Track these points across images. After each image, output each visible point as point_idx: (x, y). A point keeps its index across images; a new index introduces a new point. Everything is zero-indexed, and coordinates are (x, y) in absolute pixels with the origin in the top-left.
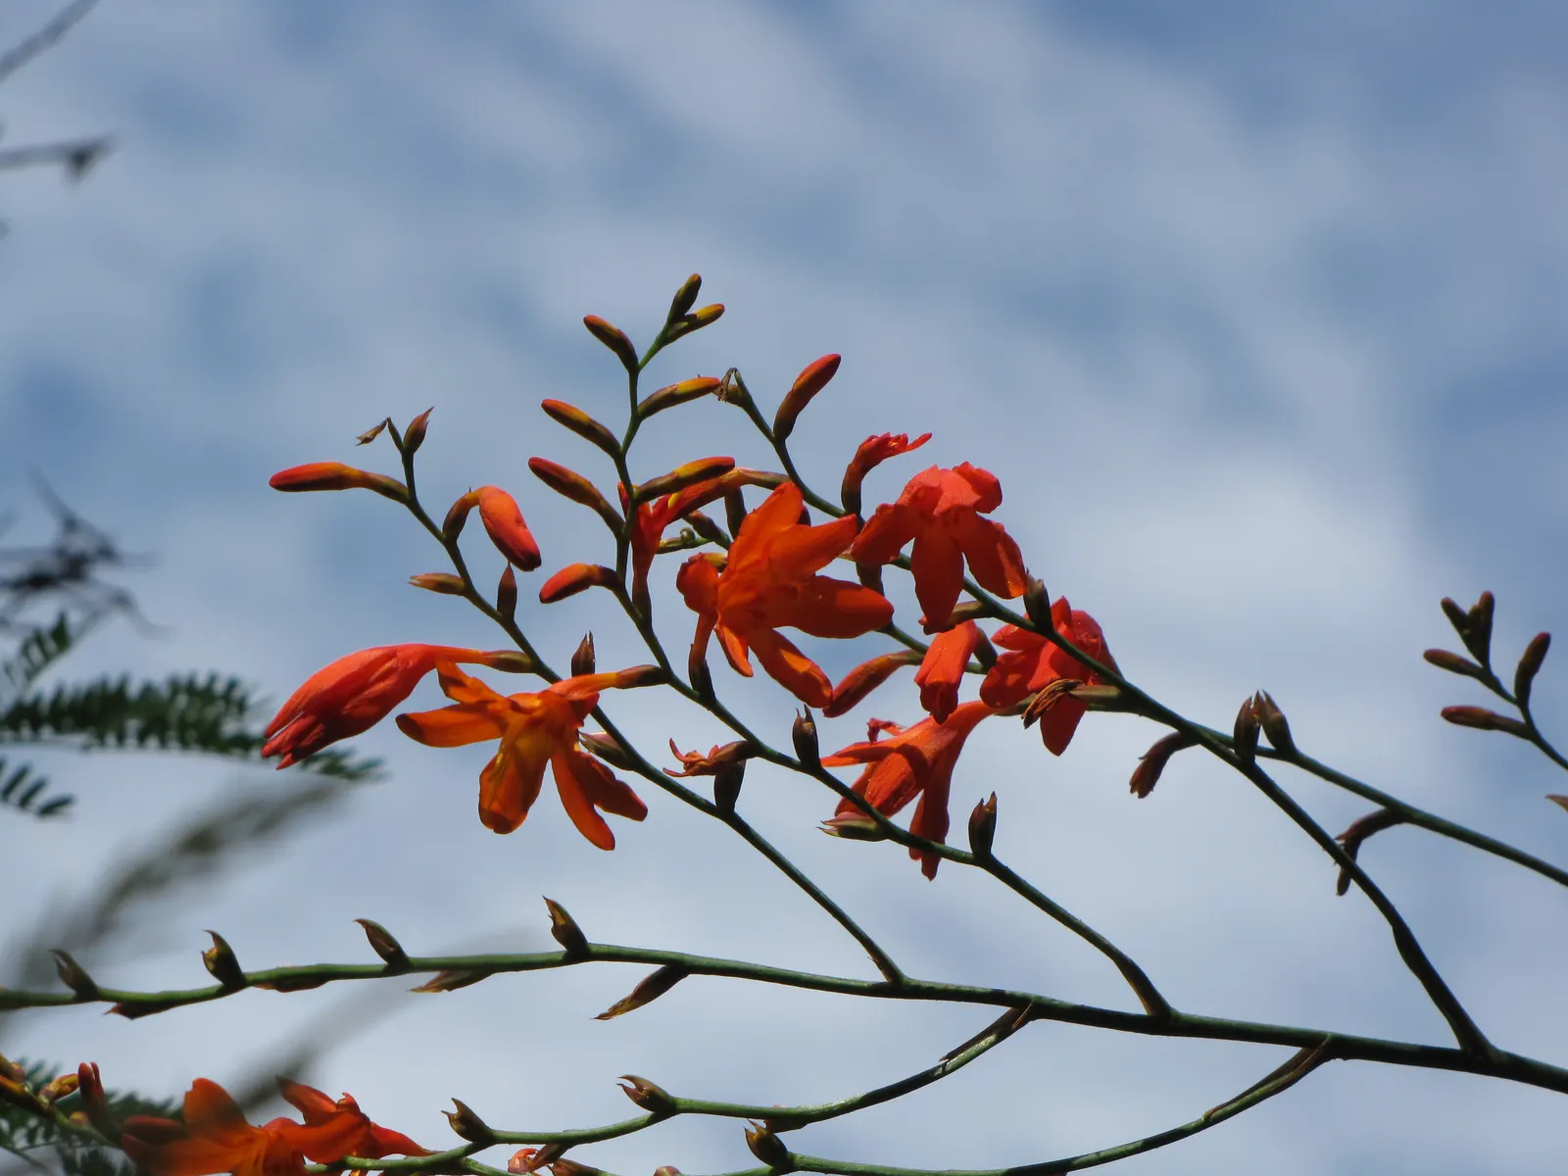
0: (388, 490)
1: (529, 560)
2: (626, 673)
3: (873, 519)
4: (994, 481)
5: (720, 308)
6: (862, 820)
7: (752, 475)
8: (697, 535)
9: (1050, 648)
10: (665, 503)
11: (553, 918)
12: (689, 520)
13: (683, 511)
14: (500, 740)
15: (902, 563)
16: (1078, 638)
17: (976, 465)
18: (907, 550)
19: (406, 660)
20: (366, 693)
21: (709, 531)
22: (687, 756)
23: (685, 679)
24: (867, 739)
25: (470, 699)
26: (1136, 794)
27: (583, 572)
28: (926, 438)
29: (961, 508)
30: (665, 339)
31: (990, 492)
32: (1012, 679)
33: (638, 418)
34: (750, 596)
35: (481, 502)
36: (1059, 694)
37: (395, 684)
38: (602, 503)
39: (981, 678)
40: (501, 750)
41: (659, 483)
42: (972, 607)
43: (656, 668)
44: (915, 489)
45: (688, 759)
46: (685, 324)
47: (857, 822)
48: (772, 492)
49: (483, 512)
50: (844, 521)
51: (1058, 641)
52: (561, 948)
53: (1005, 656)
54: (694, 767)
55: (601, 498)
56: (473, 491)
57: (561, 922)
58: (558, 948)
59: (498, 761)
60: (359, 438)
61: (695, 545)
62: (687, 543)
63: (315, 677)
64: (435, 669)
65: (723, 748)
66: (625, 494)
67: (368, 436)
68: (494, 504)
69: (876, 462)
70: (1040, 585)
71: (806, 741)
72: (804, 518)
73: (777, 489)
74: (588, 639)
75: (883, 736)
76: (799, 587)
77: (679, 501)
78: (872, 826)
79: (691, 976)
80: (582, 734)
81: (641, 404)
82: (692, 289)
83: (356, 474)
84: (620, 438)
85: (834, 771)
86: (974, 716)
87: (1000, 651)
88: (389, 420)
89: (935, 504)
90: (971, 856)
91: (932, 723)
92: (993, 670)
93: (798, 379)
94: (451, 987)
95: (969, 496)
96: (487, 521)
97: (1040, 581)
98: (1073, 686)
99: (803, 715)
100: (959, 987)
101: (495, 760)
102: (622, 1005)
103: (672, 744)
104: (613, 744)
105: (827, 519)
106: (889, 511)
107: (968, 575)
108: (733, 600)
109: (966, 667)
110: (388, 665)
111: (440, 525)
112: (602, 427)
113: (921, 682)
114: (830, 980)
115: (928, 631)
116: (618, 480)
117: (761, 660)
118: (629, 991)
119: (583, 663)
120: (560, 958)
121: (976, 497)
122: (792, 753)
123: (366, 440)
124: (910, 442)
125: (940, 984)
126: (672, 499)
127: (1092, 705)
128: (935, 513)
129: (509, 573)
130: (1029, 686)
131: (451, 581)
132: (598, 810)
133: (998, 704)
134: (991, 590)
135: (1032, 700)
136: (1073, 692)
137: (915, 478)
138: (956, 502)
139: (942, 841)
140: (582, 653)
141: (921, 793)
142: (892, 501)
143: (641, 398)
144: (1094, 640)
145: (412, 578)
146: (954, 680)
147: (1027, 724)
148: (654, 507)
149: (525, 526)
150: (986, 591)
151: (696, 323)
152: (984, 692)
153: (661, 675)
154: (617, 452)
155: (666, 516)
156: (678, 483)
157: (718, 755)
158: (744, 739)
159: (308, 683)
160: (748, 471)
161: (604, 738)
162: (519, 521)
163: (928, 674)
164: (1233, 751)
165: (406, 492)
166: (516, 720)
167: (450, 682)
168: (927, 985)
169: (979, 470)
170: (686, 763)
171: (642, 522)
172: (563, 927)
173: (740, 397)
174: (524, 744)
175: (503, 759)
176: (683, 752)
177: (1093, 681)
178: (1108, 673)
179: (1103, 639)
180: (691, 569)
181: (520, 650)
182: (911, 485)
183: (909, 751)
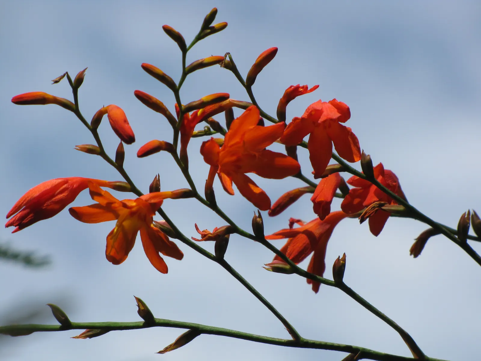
0: (65, 105)
1: (129, 139)
2: (175, 192)
3: (290, 124)
4: (347, 107)
5: (225, 24)
6: (283, 264)
7: (235, 102)
8: (212, 130)
9: (374, 188)
10: (196, 113)
11: (139, 306)
12: (207, 122)
13: (205, 117)
14: (116, 221)
15: (304, 145)
16: (387, 182)
17: (339, 100)
18: (306, 139)
19: (72, 185)
20: (54, 199)
21: (217, 127)
22: (203, 232)
23: (203, 196)
24: (288, 227)
25: (103, 202)
26: (413, 256)
27: (157, 144)
28: (317, 87)
29: (331, 120)
30: (200, 37)
31: (345, 113)
32: (357, 201)
33: (186, 73)
34: (234, 158)
35: (108, 112)
36: (377, 208)
37: (67, 195)
38: (167, 112)
39: (341, 200)
40: (117, 225)
41: (194, 104)
42: (336, 167)
43: (190, 190)
44: (310, 110)
45: (203, 233)
46: (209, 31)
47: (281, 265)
48: (245, 110)
49: (109, 116)
50: (279, 125)
51: (377, 184)
52: (142, 320)
53: (353, 190)
54: (206, 237)
55: (167, 110)
56: (105, 107)
57: (142, 308)
58: (141, 320)
59: (115, 230)
60: (53, 81)
61: (210, 134)
62: (207, 133)
63: (31, 191)
64: (88, 188)
65: (219, 229)
66: (178, 109)
67: (57, 80)
68: (115, 113)
69: (293, 98)
70: (368, 158)
71: (258, 227)
72: (261, 123)
73: (247, 109)
74: (157, 177)
75: (296, 226)
76: (257, 154)
77: (203, 113)
78: (288, 267)
79: (202, 335)
80: (154, 221)
81: (187, 67)
82: (213, 15)
83: (51, 97)
84: (177, 83)
85: (272, 242)
86: (338, 218)
87: (351, 187)
88: (67, 73)
89: (320, 118)
90: (334, 282)
91: (319, 220)
92: (347, 196)
93: (258, 59)
94: (91, 336)
95: (335, 114)
96: (111, 120)
97: (368, 155)
98: (383, 205)
99: (257, 215)
100: (326, 343)
101: (114, 230)
102: (170, 347)
103: (196, 226)
104: (167, 226)
105: (271, 124)
106: (298, 121)
107: (334, 151)
108: (227, 160)
109: (335, 195)
110: (64, 187)
111: (89, 122)
112: (169, 77)
113: (313, 200)
114: (267, 338)
115: (316, 177)
116: (175, 102)
117: (239, 188)
118: (173, 341)
119: (155, 187)
120: (142, 325)
121: (339, 115)
122: (251, 232)
123: (56, 82)
124: (309, 89)
125: (318, 341)
126: (200, 112)
127: (393, 214)
128: (319, 122)
129: (121, 145)
130: (364, 204)
131: (94, 148)
132: (161, 254)
133: (350, 212)
134: (344, 159)
135: (364, 211)
136: (383, 208)
137: (310, 106)
138: (329, 117)
139: (322, 276)
140: (155, 183)
141: (313, 253)
142: (300, 116)
143: (188, 64)
144: (394, 184)
145: (76, 146)
146: (329, 200)
147: (361, 222)
148: (191, 115)
149: (128, 124)
150: (342, 159)
151: (214, 30)
152: (343, 206)
153: (192, 193)
154: (175, 89)
155: (197, 120)
156: (202, 104)
157: (217, 232)
158: (230, 225)
159: (27, 193)
160: (234, 101)
161: (164, 223)
162: (126, 121)
163: (317, 197)
164: (457, 237)
165: (74, 107)
166: (124, 212)
167: (94, 194)
168: (312, 342)
169: (340, 102)
170: (202, 235)
171: (186, 122)
172: (143, 310)
173: (231, 66)
174: (126, 224)
175: (117, 230)
176: (201, 230)
177: (394, 202)
178: (401, 199)
179: (399, 183)
180: (207, 145)
181: (126, 181)
182: (308, 108)
183: (307, 233)
